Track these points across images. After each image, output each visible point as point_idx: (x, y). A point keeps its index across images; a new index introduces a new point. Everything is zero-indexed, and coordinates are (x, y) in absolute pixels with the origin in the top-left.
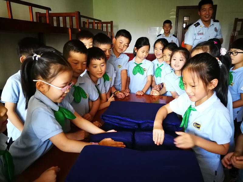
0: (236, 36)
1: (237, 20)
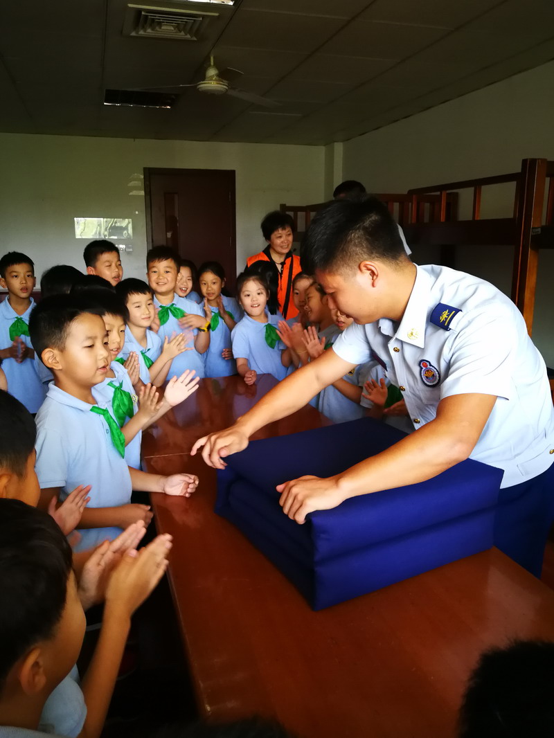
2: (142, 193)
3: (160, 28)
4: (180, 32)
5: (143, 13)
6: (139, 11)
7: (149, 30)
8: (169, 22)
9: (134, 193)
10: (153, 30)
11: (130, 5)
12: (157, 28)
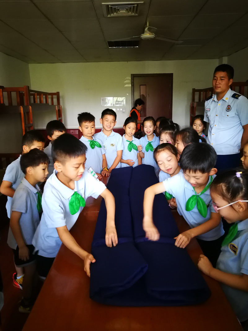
0: (195, 107)
1: (194, 91)
2: (130, 85)
3: (119, 12)
4: (129, 12)
5: (109, 6)
6: (108, 5)
7: (115, 14)
8: (123, 9)
9: (126, 86)
10: (116, 13)
11: (103, 3)
12: (118, 12)
